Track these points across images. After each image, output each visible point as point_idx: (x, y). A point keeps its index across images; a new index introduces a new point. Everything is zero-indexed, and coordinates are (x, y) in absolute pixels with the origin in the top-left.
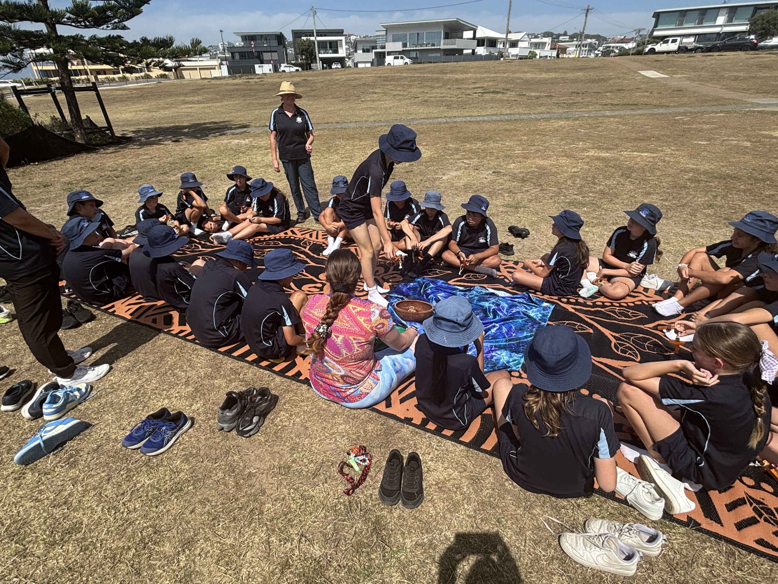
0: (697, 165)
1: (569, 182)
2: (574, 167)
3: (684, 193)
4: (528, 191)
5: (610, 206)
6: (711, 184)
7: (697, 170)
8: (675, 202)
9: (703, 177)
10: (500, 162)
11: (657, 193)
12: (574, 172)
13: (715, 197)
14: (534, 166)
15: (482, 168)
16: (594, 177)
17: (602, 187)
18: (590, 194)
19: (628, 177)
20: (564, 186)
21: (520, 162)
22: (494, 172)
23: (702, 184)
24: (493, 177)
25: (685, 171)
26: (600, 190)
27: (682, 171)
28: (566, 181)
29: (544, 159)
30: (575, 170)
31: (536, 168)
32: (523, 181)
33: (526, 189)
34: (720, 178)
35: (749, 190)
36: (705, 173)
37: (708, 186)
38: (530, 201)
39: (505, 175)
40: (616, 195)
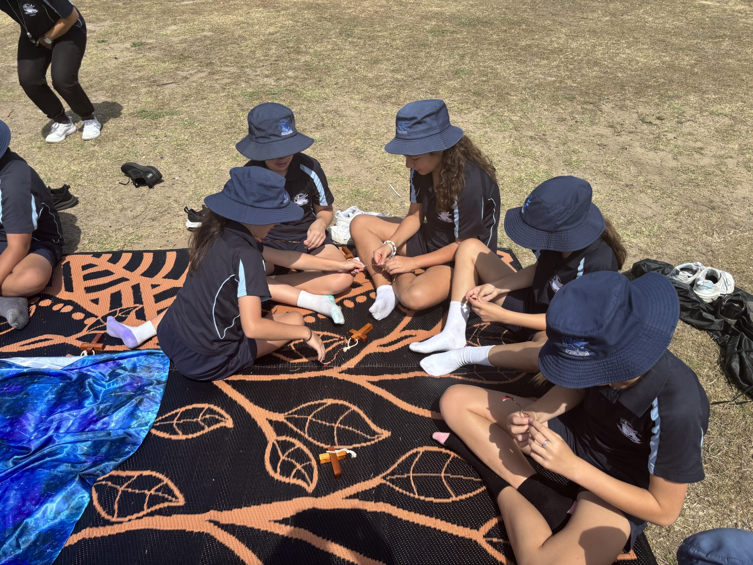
0: (442, 7)
1: (259, 54)
2: (271, 24)
3: (423, 54)
4: (186, 78)
5: (317, 92)
6: (458, 36)
7: (442, 14)
8: (410, 72)
9: (449, 26)
10: (150, 24)
11: (388, 60)
12: (270, 34)
13: (462, 57)
14: (207, 27)
15: (115, 38)
16: (298, 41)
17: (308, 58)
18: (290, 74)
19: (349, 36)
20: (249, 61)
21: (185, 21)
22: (134, 45)
23: (448, 37)
24: (128, 56)
25: (426, 17)
26: (306, 64)
27: (422, 17)
28: (254, 52)
29: (227, 13)
30: (272, 29)
31: (211, 30)
32: (183, 57)
33: (184, 74)
34: (470, 25)
35: (503, 40)
36: (452, 18)
37: (454, 39)
38: (186, 98)
39: (152, 48)
40: (328, 70)
